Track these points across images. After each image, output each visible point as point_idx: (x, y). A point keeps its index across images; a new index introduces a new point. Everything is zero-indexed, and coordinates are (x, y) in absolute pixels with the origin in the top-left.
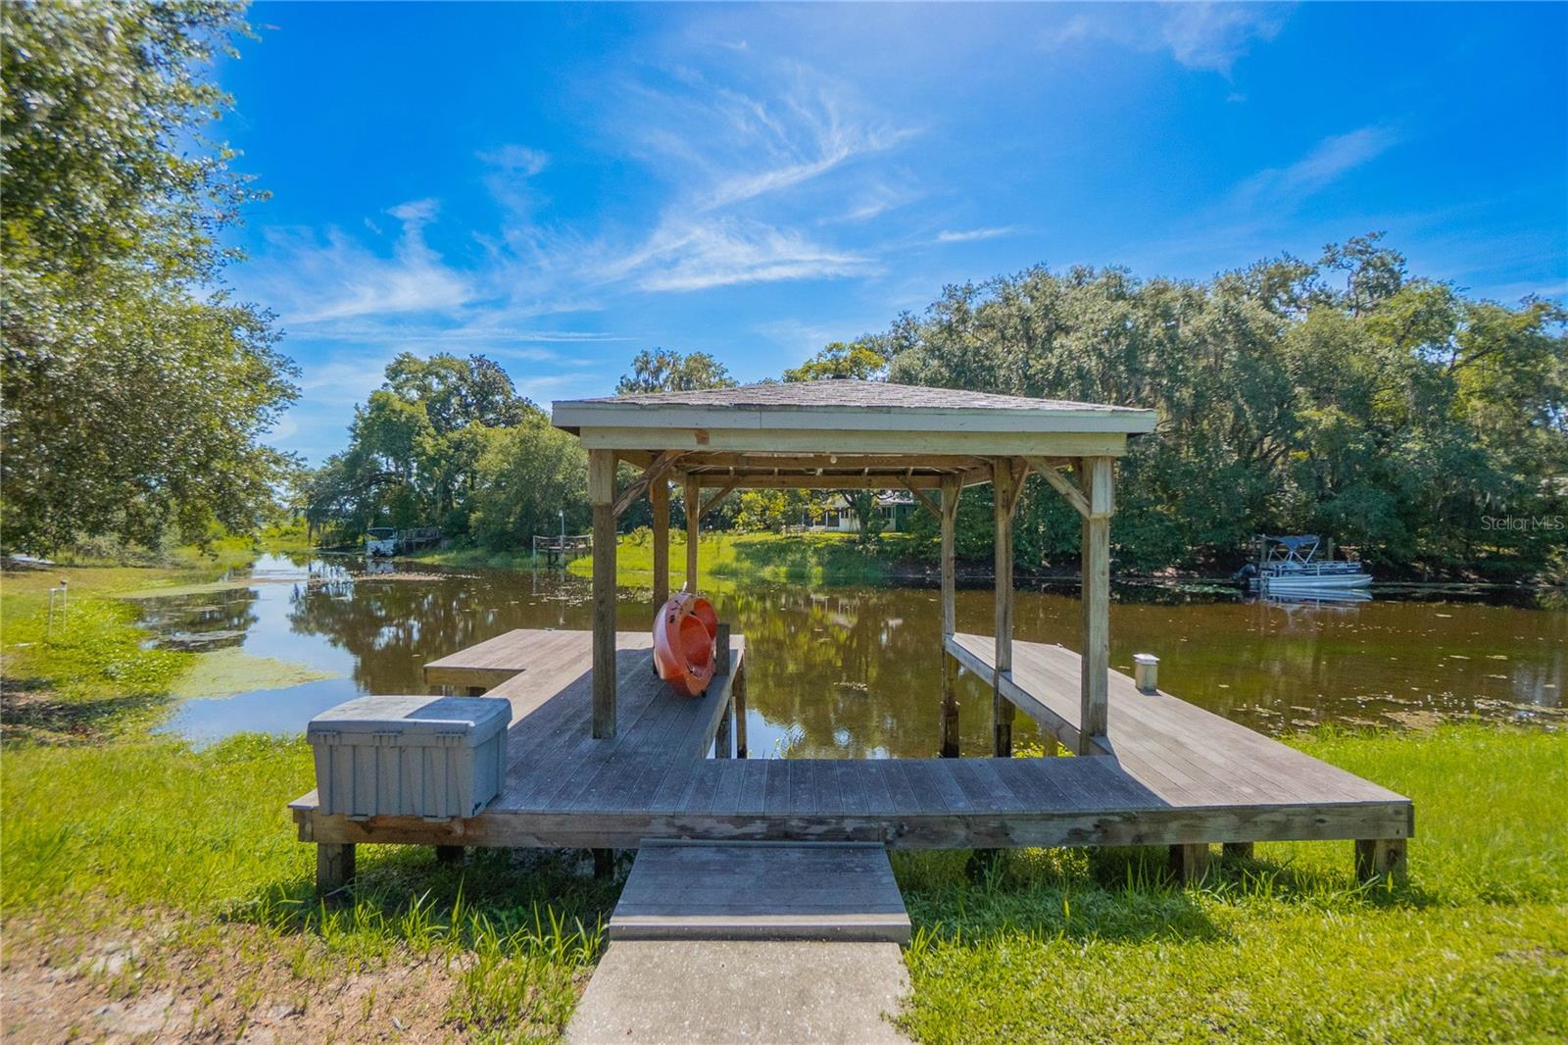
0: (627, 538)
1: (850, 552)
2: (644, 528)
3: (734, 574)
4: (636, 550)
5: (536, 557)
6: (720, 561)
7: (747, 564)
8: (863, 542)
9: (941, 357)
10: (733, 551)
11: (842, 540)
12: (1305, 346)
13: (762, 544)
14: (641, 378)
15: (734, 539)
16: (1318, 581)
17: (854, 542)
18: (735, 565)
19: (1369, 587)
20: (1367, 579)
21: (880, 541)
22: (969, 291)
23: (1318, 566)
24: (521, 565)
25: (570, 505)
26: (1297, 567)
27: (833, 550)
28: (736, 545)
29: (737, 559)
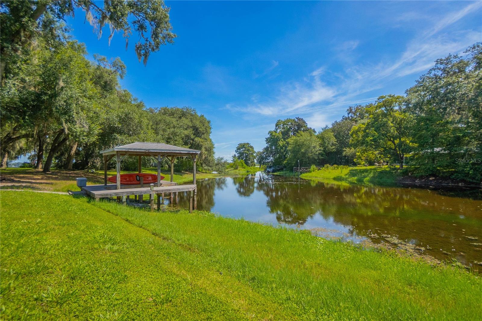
5: (294, 173)
14: (350, 115)
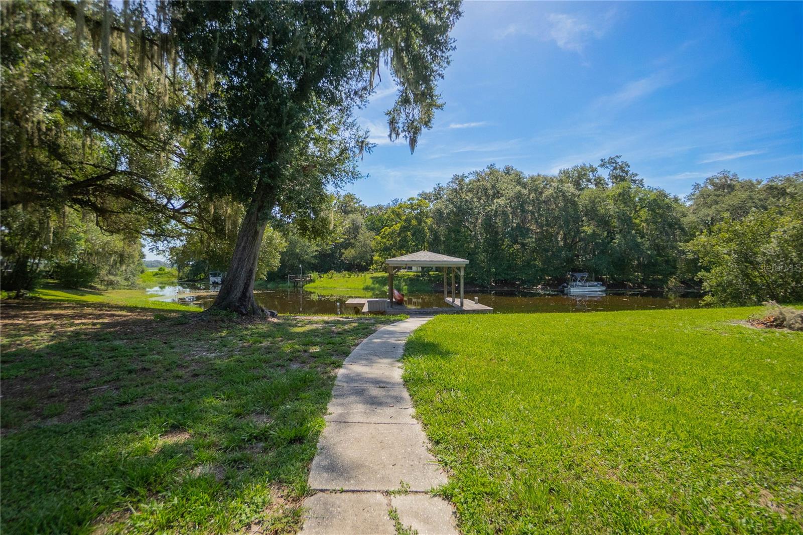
0: (325, 275)
1: (418, 280)
2: (333, 271)
3: (373, 289)
4: (330, 280)
5: (289, 284)
6: (366, 284)
7: (377, 285)
8: (422, 276)
9: (453, 203)
10: (371, 281)
11: (414, 275)
12: (587, 202)
13: (382, 277)
15: (370, 275)
16: (587, 289)
17: (419, 276)
18: (372, 286)
19: (605, 291)
20: (604, 288)
21: (429, 275)
22: (463, 177)
23: (587, 284)
24: (282, 287)
25: (302, 262)
26: (580, 284)
27: (411, 279)
28: (372, 278)
29: (373, 283)
